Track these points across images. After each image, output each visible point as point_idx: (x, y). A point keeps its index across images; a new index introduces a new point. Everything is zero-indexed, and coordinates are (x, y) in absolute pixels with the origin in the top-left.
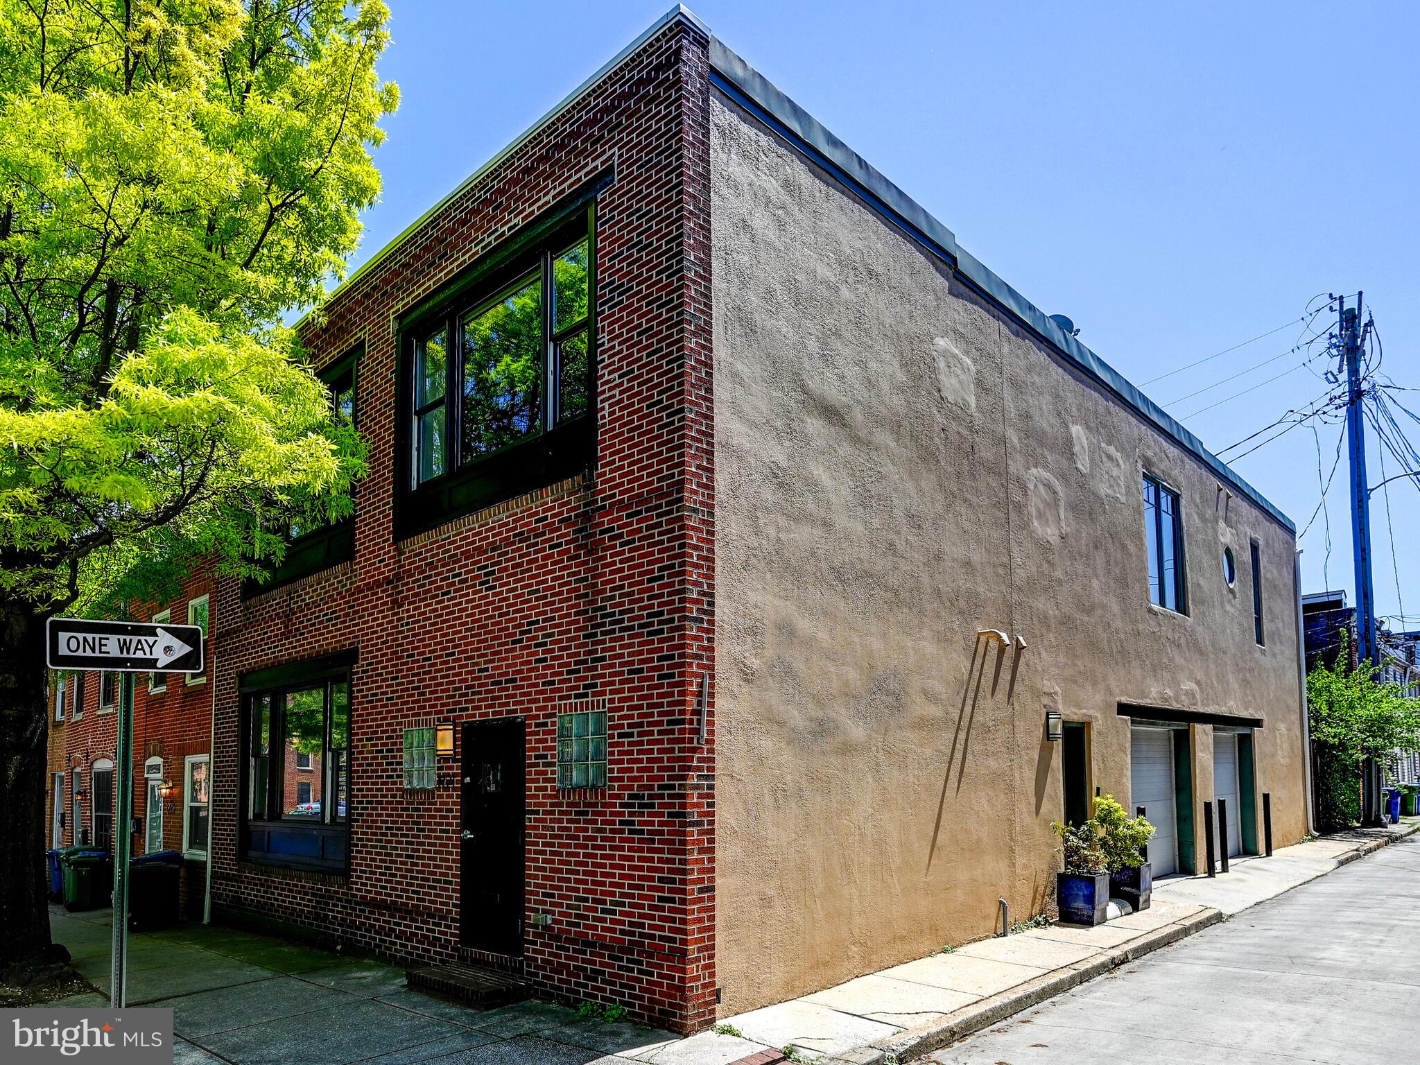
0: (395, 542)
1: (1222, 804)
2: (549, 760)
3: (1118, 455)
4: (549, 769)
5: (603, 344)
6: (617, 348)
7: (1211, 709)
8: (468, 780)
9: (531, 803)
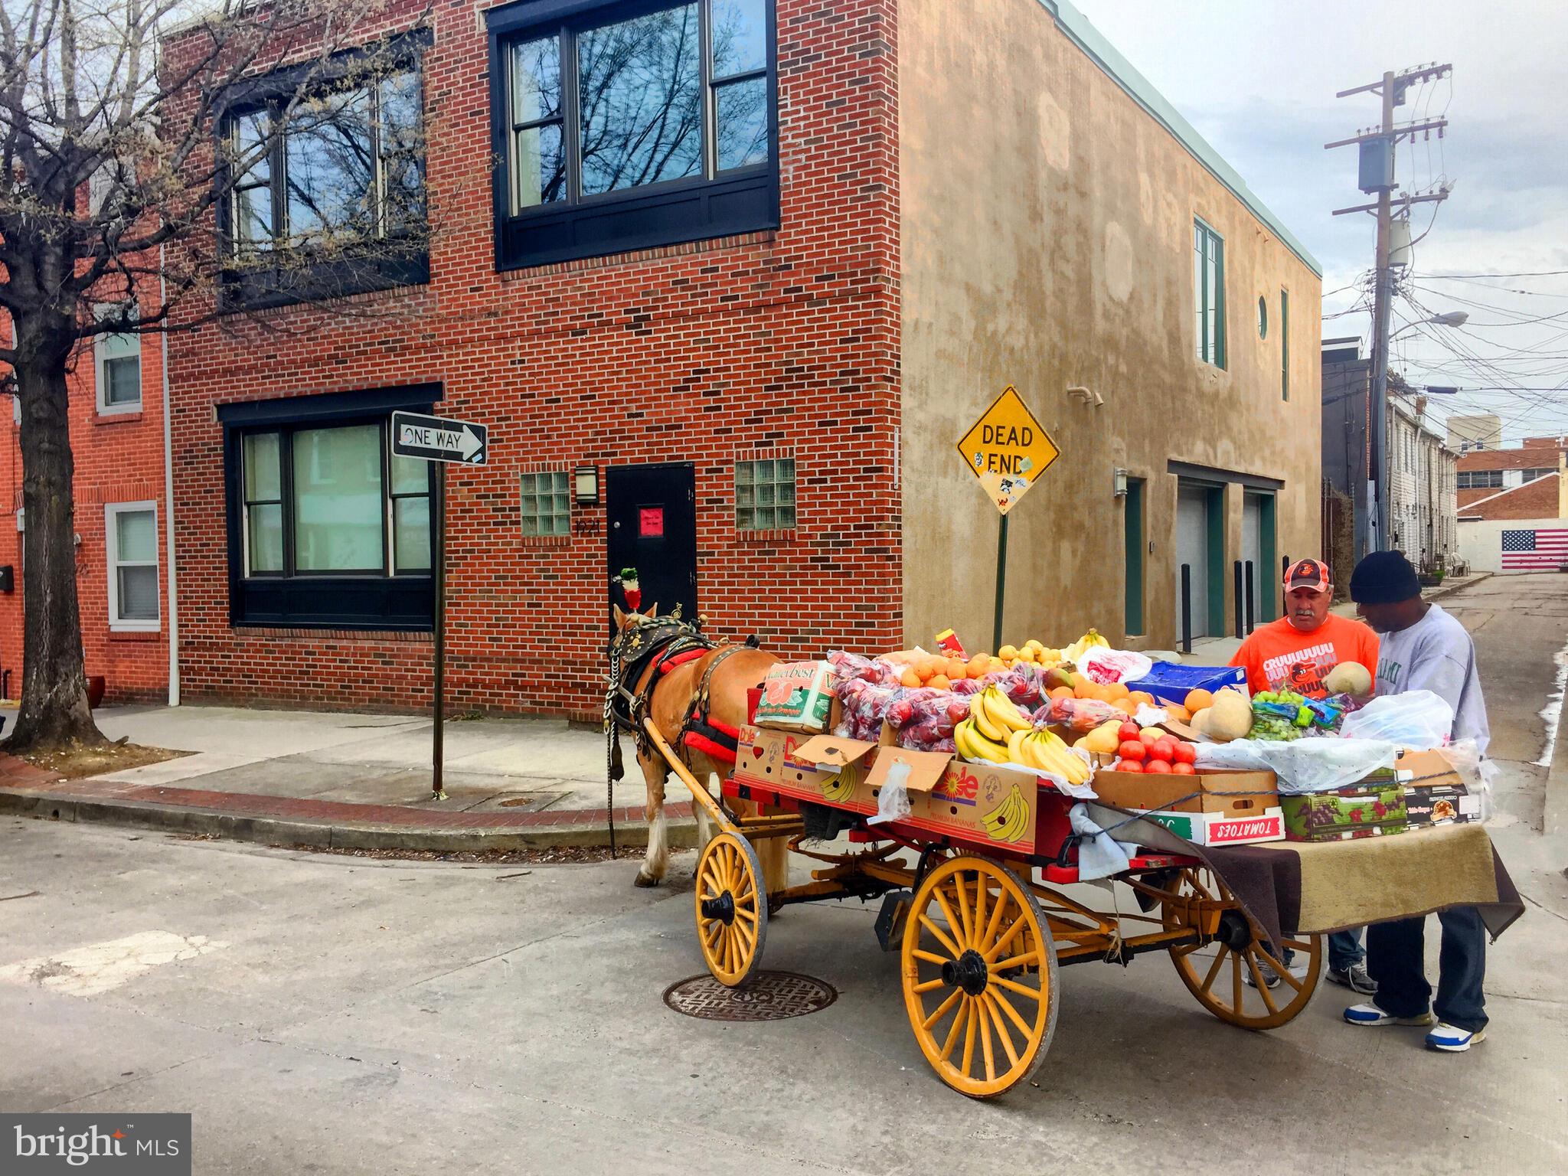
0: (497, 272)
1: (1249, 565)
2: (725, 503)
3: (1175, 202)
4: (726, 513)
5: (785, 106)
6: (802, 114)
7: (1240, 469)
8: (617, 524)
9: (702, 547)
